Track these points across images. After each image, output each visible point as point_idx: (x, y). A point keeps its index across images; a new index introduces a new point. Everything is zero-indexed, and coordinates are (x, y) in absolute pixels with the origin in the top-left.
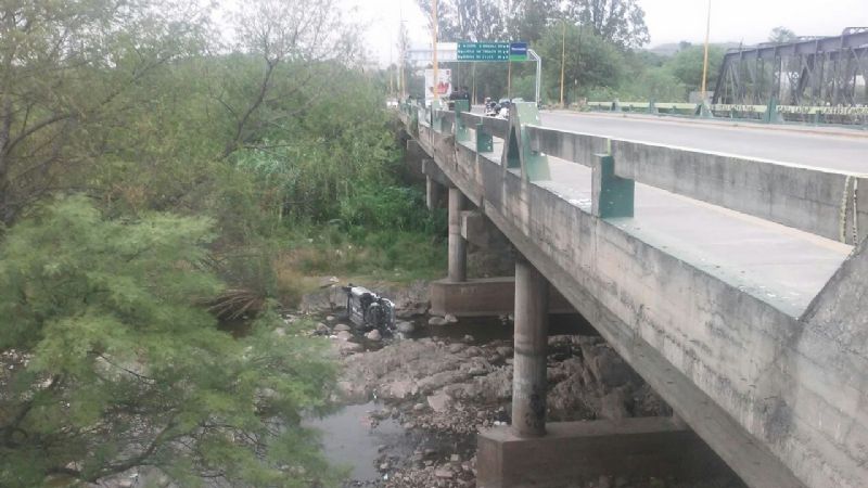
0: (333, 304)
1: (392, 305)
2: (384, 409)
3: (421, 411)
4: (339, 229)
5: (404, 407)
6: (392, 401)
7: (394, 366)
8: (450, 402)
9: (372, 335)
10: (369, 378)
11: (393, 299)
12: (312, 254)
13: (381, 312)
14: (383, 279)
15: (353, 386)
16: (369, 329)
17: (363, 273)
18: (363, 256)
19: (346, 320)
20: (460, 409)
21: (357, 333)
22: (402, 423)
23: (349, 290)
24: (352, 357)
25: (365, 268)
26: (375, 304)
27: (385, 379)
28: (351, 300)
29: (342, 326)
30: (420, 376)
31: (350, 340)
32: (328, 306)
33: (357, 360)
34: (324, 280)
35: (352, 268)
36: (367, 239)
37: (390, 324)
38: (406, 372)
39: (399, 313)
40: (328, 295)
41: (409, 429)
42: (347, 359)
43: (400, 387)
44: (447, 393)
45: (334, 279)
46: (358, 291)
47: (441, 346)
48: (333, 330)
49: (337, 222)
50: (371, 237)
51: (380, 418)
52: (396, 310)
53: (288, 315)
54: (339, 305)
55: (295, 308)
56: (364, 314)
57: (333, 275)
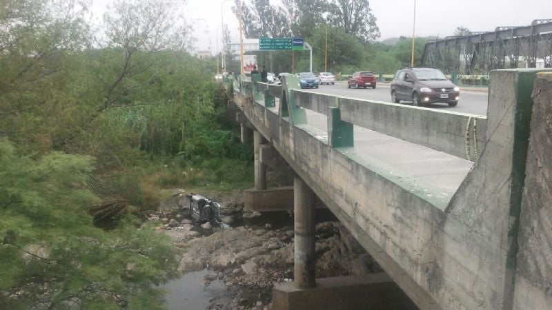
0: (180, 206)
1: (219, 206)
2: (213, 274)
3: (237, 274)
4: (185, 158)
5: (227, 271)
6: (219, 268)
7: (219, 246)
8: (256, 267)
9: (205, 226)
10: (204, 254)
11: (219, 202)
12: (167, 175)
13: (211, 210)
14: (213, 189)
15: (193, 259)
16: (205, 222)
17: (201, 186)
18: (200, 175)
19: (189, 217)
20: (262, 272)
21: (197, 225)
22: (225, 282)
23: (190, 197)
24: (193, 241)
25: (202, 183)
26: (207, 206)
27: (214, 254)
28: (192, 204)
29: (186, 221)
30: (237, 251)
31: (191, 230)
32: (178, 208)
33: (196, 242)
34: (175, 191)
35: (193, 183)
36: (203, 164)
37: (218, 218)
38: (228, 249)
39: (223, 211)
40: (177, 201)
41: (230, 286)
42: (190, 242)
43: (224, 259)
44: (254, 261)
45: (181, 190)
46: (197, 198)
47: (250, 231)
48: (180, 223)
49: (184, 154)
50: (206, 163)
51: (211, 280)
52: (221, 209)
53: (151, 215)
54: (185, 207)
55: (156, 210)
56: (201, 212)
57: (181, 188)
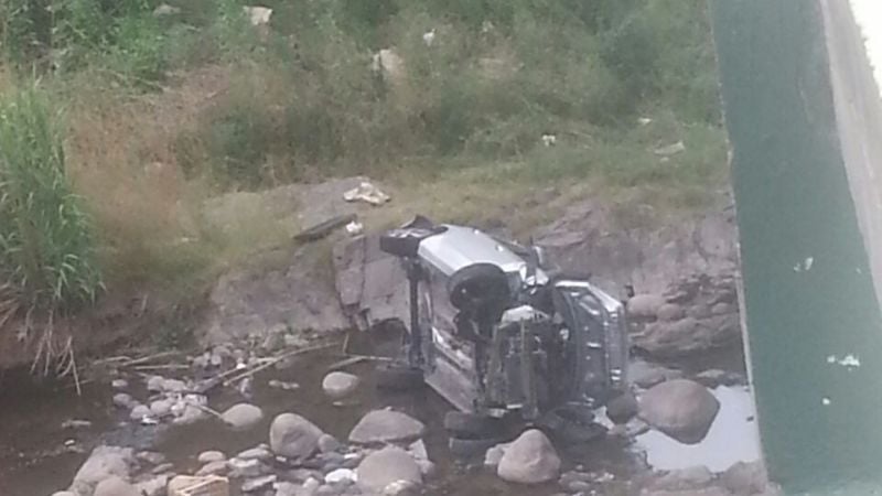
0: (352, 310)
1: (612, 305)
12: (260, 85)
13: (552, 344)
14: (581, 171)
16: (506, 431)
17: (492, 152)
18: (494, 68)
19: (410, 391)
23: (406, 250)
25: (505, 130)
26: (522, 312)
28: (425, 296)
29: (385, 420)
32: (336, 322)
37: (609, 394)
40: (327, 275)
45: (366, 190)
46: (451, 251)
48: (343, 442)
52: (630, 319)
53: (153, 382)
54: (381, 313)
55: (187, 342)
56: (479, 357)
57: (361, 171)
